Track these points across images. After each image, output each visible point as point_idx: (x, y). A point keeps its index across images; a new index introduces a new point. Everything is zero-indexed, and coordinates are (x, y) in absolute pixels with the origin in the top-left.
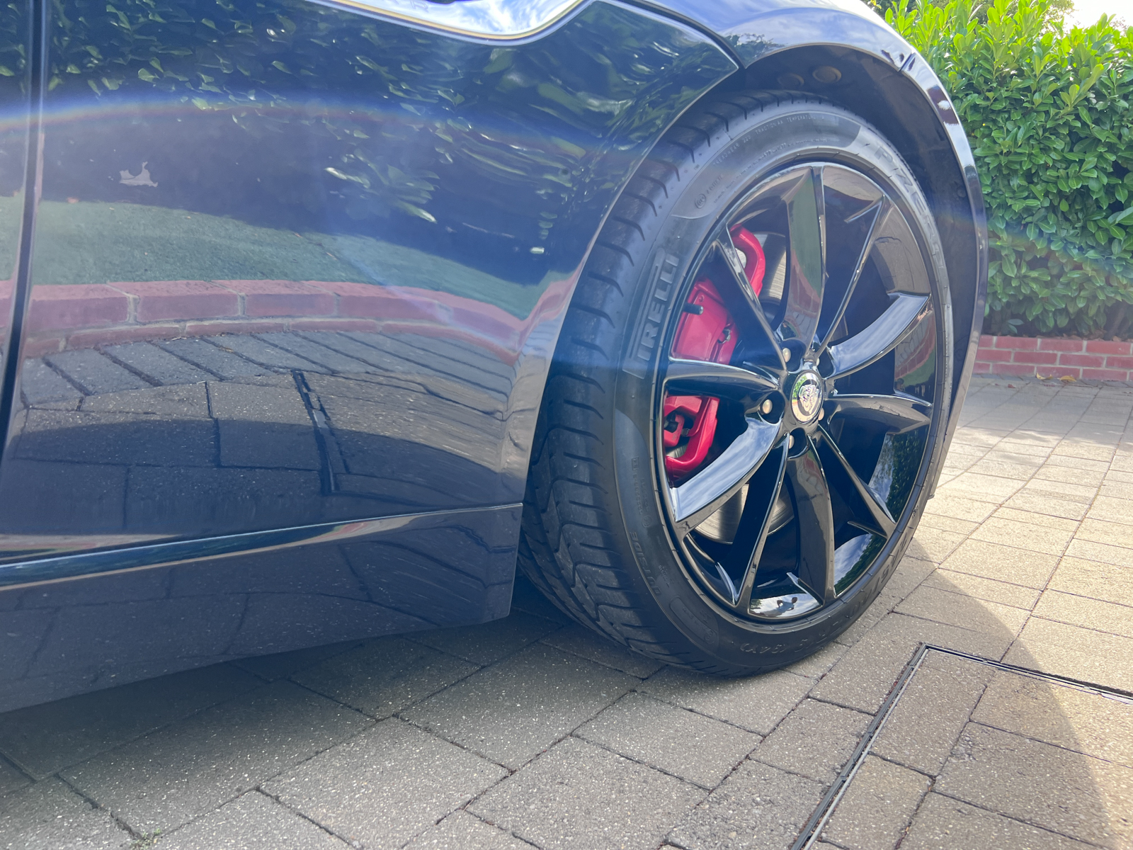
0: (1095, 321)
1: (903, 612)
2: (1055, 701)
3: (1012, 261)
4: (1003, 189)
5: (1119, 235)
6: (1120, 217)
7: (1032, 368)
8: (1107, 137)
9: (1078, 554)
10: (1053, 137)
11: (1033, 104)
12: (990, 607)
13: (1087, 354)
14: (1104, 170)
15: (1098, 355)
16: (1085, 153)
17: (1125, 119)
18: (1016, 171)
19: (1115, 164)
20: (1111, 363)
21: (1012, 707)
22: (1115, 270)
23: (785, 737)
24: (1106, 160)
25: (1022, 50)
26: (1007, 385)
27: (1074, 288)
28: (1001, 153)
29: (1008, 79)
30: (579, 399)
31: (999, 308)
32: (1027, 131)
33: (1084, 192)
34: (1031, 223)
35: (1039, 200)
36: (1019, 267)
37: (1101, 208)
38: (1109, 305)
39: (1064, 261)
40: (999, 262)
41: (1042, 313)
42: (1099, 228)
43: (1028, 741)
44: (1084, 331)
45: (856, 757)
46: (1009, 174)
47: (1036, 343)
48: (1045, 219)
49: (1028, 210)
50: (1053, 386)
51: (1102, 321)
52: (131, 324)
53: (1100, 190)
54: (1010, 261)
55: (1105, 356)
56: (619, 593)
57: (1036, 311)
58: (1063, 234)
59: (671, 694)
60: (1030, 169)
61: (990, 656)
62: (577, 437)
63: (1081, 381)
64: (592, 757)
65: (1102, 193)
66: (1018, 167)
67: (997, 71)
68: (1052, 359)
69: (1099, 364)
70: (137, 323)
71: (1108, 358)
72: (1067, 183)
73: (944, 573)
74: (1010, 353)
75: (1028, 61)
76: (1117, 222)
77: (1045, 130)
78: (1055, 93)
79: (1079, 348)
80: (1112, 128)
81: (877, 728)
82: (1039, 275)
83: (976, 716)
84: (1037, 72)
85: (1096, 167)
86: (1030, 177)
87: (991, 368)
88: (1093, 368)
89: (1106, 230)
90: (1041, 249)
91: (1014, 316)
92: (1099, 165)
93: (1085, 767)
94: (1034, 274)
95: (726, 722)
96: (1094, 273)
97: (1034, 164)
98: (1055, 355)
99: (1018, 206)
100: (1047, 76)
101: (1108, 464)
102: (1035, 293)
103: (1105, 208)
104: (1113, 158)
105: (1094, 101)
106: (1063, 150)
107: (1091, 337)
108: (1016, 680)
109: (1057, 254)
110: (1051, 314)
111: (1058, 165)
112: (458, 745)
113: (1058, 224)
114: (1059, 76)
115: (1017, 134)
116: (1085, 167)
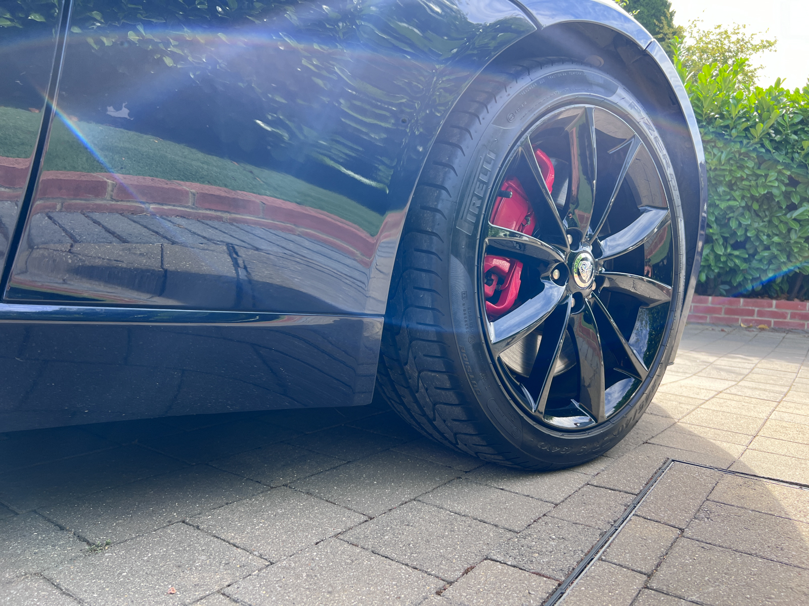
0: (781, 288)
1: (654, 443)
2: (768, 491)
3: (721, 243)
4: (712, 194)
5: (796, 226)
6: (795, 214)
7: (738, 320)
8: (784, 159)
9: (779, 419)
10: (746, 159)
11: (731, 136)
12: (718, 443)
13: (776, 310)
14: (782, 182)
15: (784, 311)
16: (769, 170)
17: (796, 147)
18: (721, 182)
19: (790, 178)
20: (793, 316)
21: (737, 493)
22: (793, 251)
23: (572, 505)
24: (784, 174)
25: (723, 101)
26: (720, 329)
27: (765, 263)
28: (710, 169)
29: (713, 120)
30: (425, 247)
31: (712, 277)
32: (728, 154)
33: (769, 197)
34: (733, 217)
35: (738, 201)
36: (726, 248)
37: (781, 208)
38: (791, 275)
39: (757, 244)
40: (711, 244)
41: (743, 280)
42: (781, 222)
43: (750, 512)
44: (773, 294)
45: (625, 516)
46: (716, 184)
47: (740, 301)
48: (742, 215)
49: (730, 208)
50: (753, 331)
51: (786, 287)
52: (108, 200)
53: (780, 195)
54: (719, 244)
55: (789, 311)
56: (451, 393)
57: (739, 279)
58: (756, 225)
59: (487, 480)
60: (730, 181)
61: (719, 466)
62: (424, 274)
63: (773, 329)
64: (430, 512)
65: (782, 197)
66: (722, 179)
67: (705, 115)
68: (751, 313)
69: (785, 318)
70: (112, 199)
71: (792, 313)
72: (757, 190)
73: (682, 425)
74: (721, 308)
75: (727, 108)
76: (793, 217)
77: (740, 154)
78: (747, 129)
79: (771, 306)
80: (787, 153)
81: (639, 503)
82: (740, 253)
83: (711, 497)
84: (733, 115)
85: (776, 179)
86: (731, 186)
87: (708, 319)
88: (781, 320)
89: (786, 223)
90: (741, 235)
91: (723, 283)
92: (779, 178)
93: (794, 527)
94: (736, 253)
95: (528, 496)
96: (779, 253)
97: (733, 177)
98: (753, 311)
99: (723, 205)
100: (740, 118)
101: (795, 375)
102: (738, 266)
103: (784, 207)
104: (788, 173)
105: (774, 135)
106: (753, 168)
107: (779, 299)
108: (739, 480)
109: (752, 239)
110: (749, 282)
111: (750, 178)
112: (332, 503)
113: (751, 218)
114: (749, 118)
115: (720, 157)
116: (768, 180)
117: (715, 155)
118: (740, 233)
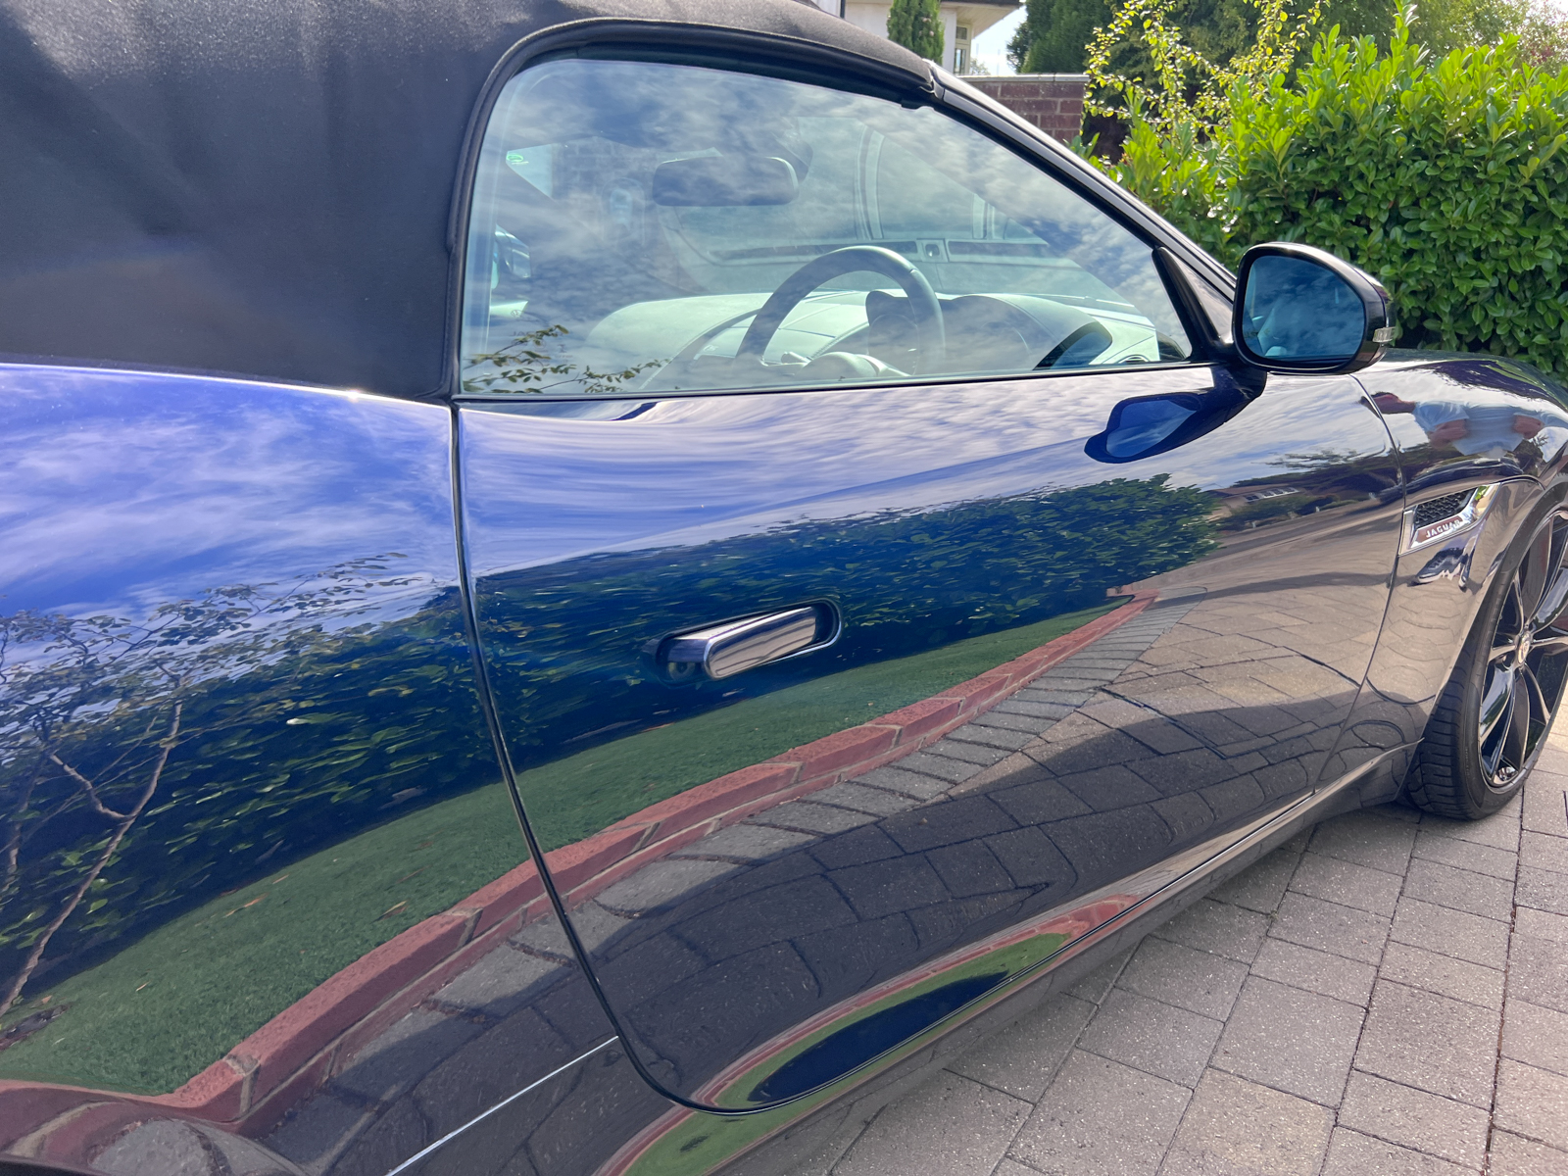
4: (1448, 267)
8: (1565, 213)
11: (1487, 174)
14: (1559, 250)
16: (1540, 229)
18: (1463, 249)
23: (1529, 852)
24: (1563, 239)
28: (1449, 228)
32: (1480, 204)
34: (1477, 304)
35: (1487, 280)
37: (1552, 288)
39: (1509, 344)
42: (1549, 309)
46: (1456, 251)
48: (1492, 301)
49: (1475, 291)
53: (1553, 271)
59: (1443, 832)
60: (1479, 249)
64: (1437, 868)
65: (1555, 273)
66: (1467, 243)
72: (1519, 263)
77: (1498, 204)
78: (1510, 162)
84: (1493, 139)
89: (1556, 313)
90: (1487, 332)
92: (1555, 244)
95: (1489, 846)
97: (1484, 241)
99: (1465, 289)
100: (1504, 143)
105: (1553, 172)
106: (1515, 226)
111: (1510, 242)
114: (1517, 143)
115: (1467, 207)
116: (1539, 245)
117: (1458, 203)
118: (1486, 330)
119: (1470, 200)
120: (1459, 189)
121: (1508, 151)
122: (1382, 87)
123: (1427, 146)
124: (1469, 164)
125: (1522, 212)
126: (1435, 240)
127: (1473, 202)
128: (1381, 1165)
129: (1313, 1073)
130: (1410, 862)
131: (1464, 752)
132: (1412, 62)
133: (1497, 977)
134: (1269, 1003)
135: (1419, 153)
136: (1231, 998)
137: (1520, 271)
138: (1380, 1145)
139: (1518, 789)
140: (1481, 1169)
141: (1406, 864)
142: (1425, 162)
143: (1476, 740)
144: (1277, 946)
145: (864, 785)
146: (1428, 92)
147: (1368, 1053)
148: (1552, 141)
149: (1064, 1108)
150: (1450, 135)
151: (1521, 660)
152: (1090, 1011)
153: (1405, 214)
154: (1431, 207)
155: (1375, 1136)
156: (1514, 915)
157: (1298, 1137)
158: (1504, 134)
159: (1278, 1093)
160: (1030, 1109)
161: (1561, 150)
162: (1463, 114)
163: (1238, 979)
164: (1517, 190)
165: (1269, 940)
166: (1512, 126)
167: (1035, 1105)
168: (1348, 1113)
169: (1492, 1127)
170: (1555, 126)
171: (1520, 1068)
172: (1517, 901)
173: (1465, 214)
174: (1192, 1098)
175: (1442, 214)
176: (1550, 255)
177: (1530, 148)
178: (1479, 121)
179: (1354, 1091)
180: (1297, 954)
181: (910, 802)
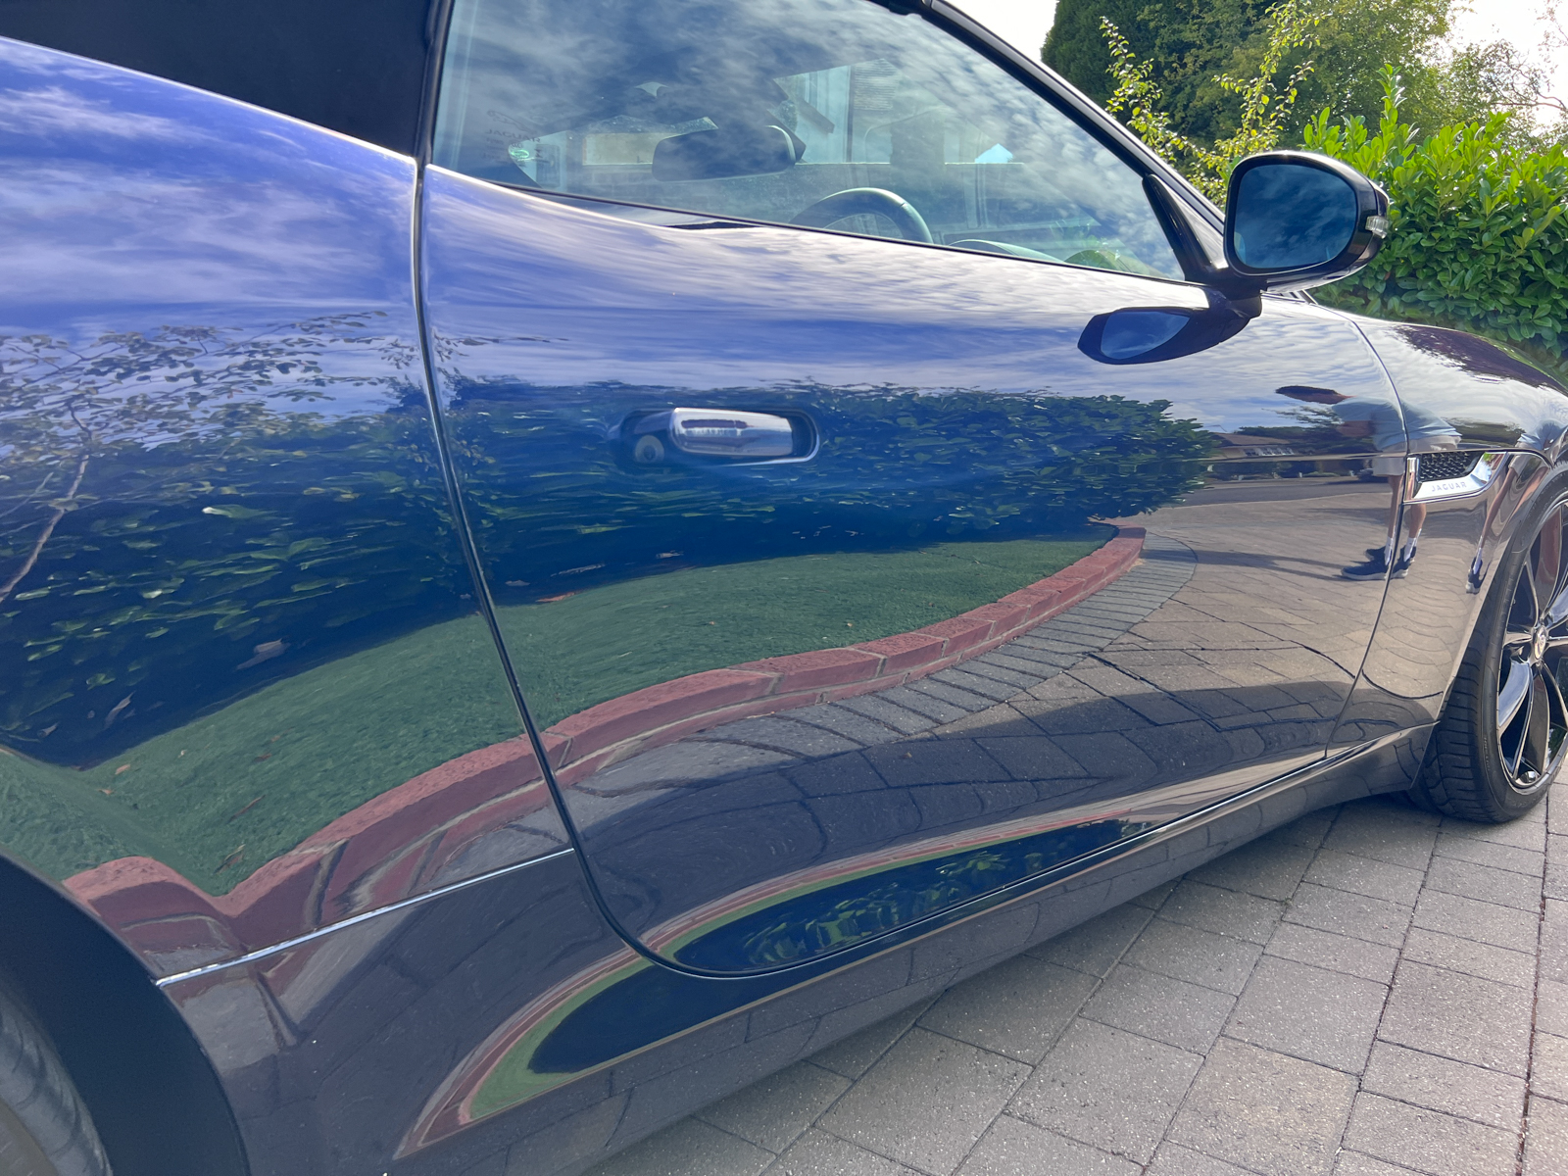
11: (1482, 245)
14: (1558, 318)
16: (1538, 298)
24: (1561, 307)
32: (1476, 273)
60: (1478, 315)
78: (1504, 234)
84: (1487, 211)
85: (1550, 315)
92: (1553, 312)
97: (1483, 310)
100: (1497, 215)
105: (1548, 242)
106: (1512, 295)
111: (1508, 310)
114: (1510, 216)
116: (1539, 314)
117: (1454, 274)
119: (1467, 270)
120: (1455, 260)
121: (1502, 223)
122: (1375, 163)
123: (1421, 219)
124: (1465, 236)
125: (1519, 282)
126: (1433, 309)
127: (1470, 272)
128: (1410, 1126)
129: (1334, 1043)
130: (1431, 859)
131: (1484, 742)
132: (1402, 141)
133: (1528, 960)
134: (1286, 979)
135: (1412, 226)
136: (1245, 975)
137: (1520, 340)
138: (1407, 1109)
139: (1542, 795)
140: (1518, 1131)
141: (1428, 861)
142: (1420, 234)
143: (1495, 730)
144: (1292, 929)
145: (849, 710)
146: (1419, 168)
147: (1392, 1025)
148: (1546, 213)
149: (1066, 1070)
150: (1443, 208)
151: (1538, 656)
152: (1093, 985)
153: (1402, 284)
154: (1428, 278)
155: (1402, 1101)
156: (1543, 906)
157: (1318, 1100)
158: (1496, 207)
159: (1296, 1060)
160: (1029, 1071)
161: (1555, 222)
162: (1455, 189)
163: (1251, 959)
164: (1513, 261)
165: (1283, 925)
166: (1504, 199)
167: (1034, 1067)
168: (1373, 1078)
169: (1529, 1094)
170: (1548, 199)
171: (1556, 1040)
172: (1546, 894)
173: (1462, 284)
174: (1204, 1064)
175: (1439, 284)
176: (1549, 323)
177: (1524, 220)
178: (1472, 195)
179: (1378, 1060)
180: (1314, 937)
181: (895, 734)
